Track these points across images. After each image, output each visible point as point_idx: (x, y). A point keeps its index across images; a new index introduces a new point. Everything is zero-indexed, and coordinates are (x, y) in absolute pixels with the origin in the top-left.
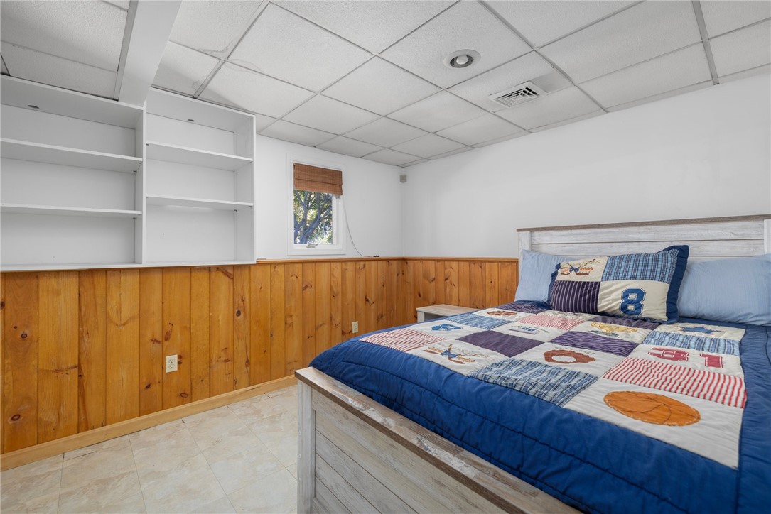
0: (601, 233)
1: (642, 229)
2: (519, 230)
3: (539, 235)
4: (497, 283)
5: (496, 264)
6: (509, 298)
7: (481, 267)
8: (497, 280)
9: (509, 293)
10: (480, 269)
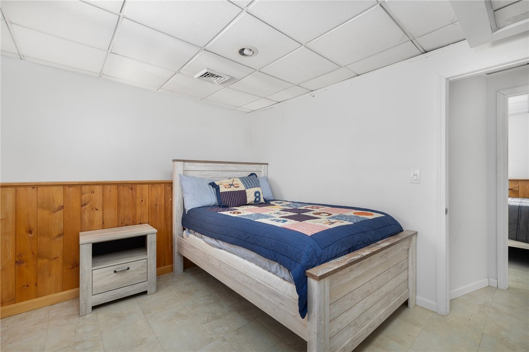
0: (220, 166)
1: (234, 165)
2: (174, 161)
3: (189, 165)
4: (147, 202)
5: (147, 186)
6: (158, 210)
7: (132, 189)
8: (147, 199)
9: (158, 207)
10: (130, 191)
